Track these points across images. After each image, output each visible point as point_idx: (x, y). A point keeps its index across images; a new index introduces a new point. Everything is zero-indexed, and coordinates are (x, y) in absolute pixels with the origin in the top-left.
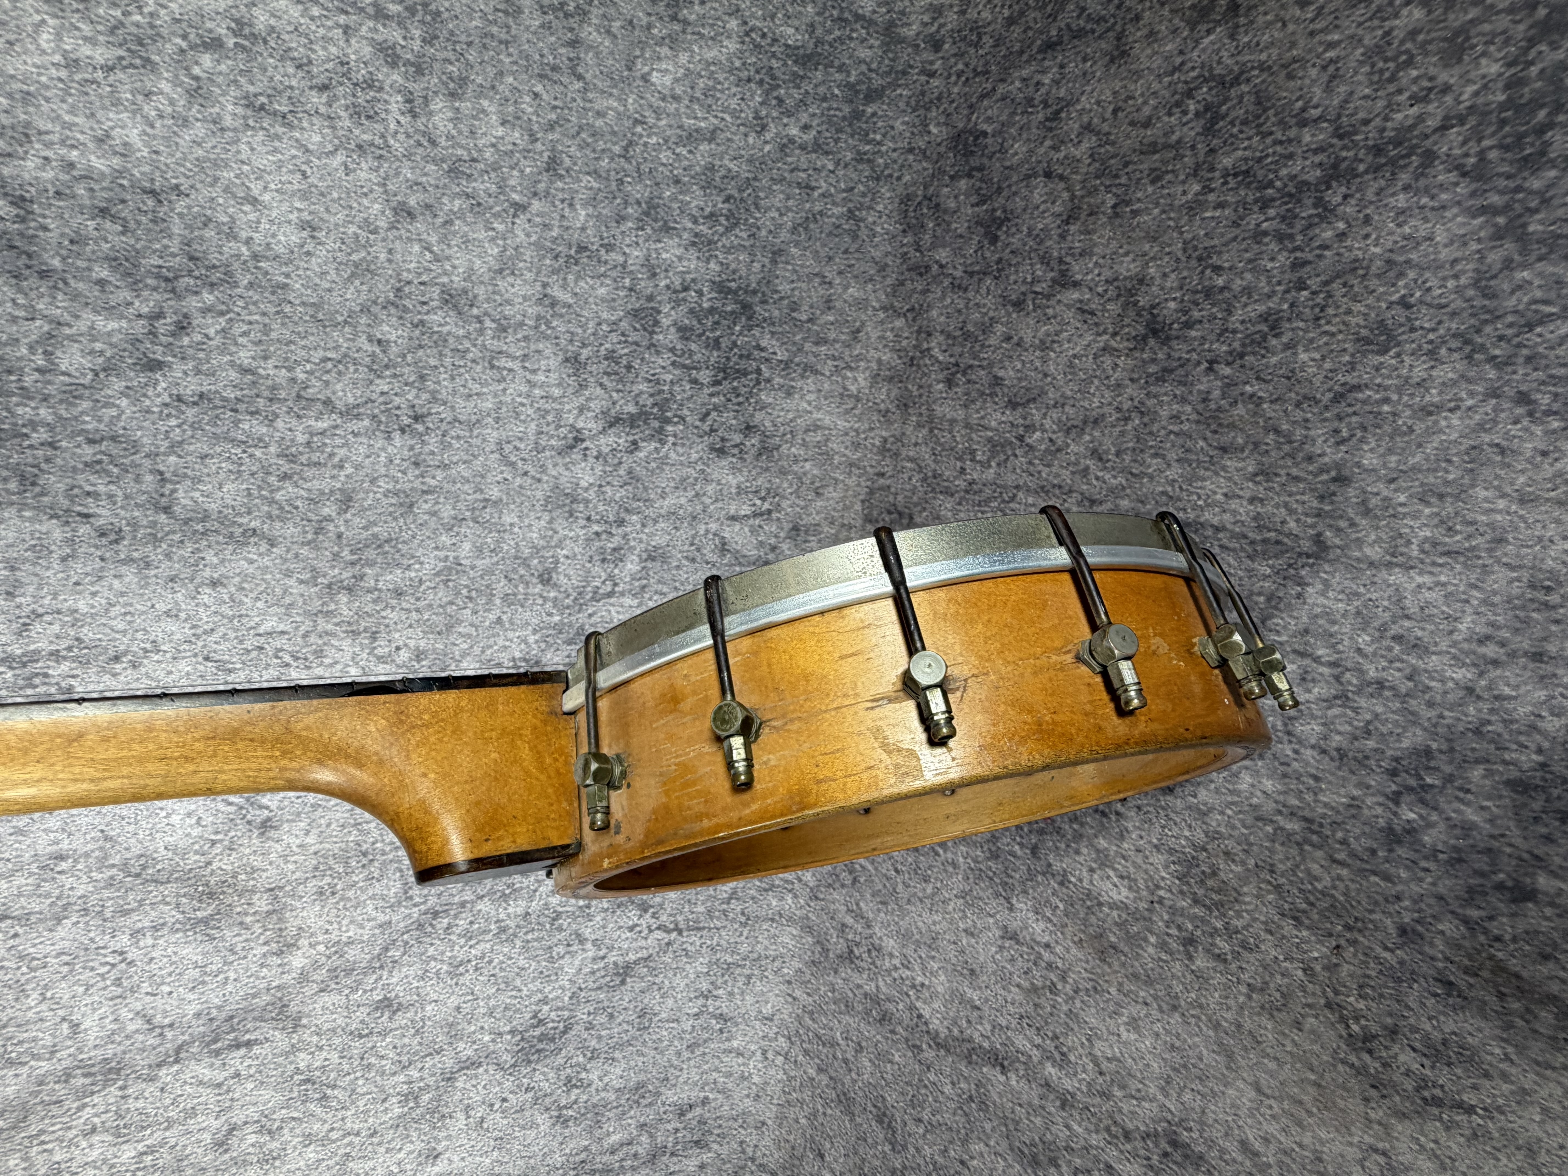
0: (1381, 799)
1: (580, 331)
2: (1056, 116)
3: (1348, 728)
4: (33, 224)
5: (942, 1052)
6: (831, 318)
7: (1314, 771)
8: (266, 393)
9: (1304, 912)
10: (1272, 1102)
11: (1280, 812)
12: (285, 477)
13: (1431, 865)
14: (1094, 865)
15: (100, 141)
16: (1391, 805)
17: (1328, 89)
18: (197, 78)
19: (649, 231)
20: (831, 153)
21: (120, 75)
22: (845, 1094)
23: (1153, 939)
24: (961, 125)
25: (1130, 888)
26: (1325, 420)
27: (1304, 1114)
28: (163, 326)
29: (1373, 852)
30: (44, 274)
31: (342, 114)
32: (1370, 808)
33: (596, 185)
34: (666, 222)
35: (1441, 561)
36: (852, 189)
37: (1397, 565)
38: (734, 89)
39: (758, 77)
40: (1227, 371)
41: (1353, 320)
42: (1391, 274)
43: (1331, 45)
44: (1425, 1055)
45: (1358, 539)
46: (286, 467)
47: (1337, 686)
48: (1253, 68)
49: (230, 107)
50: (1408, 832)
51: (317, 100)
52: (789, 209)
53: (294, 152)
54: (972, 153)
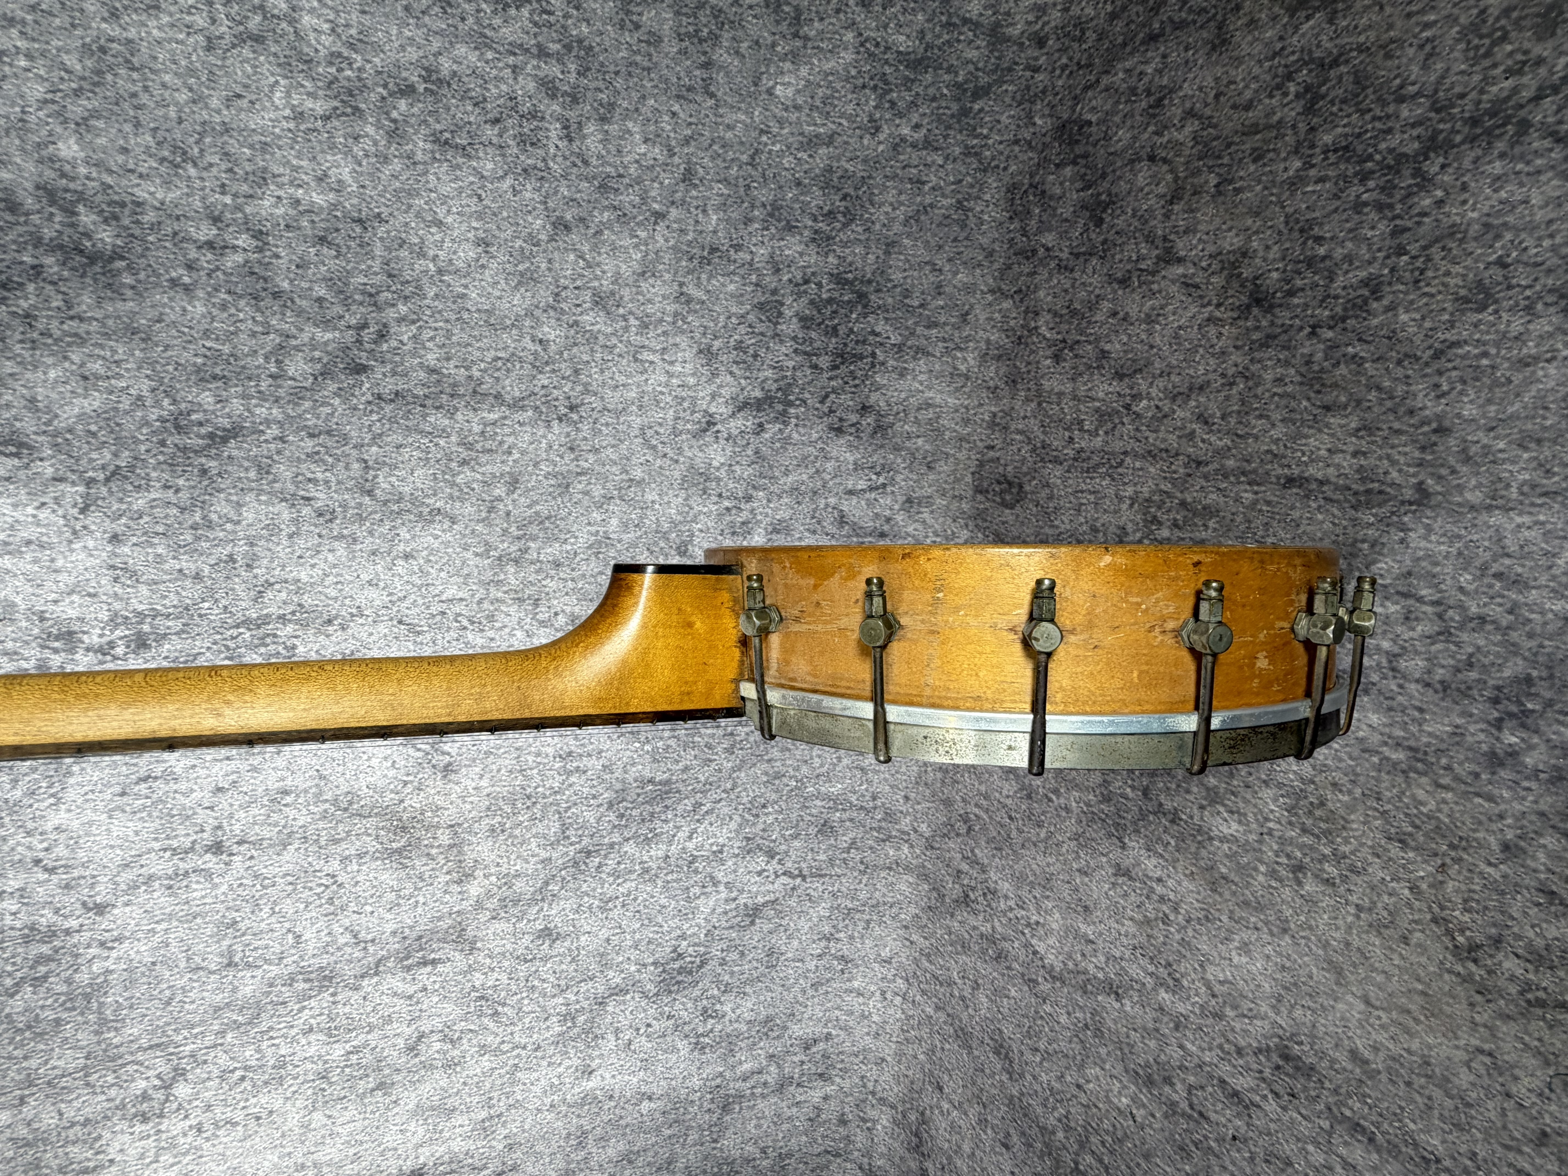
0: (1484, 726)
1: (712, 324)
2: (1159, 103)
3: (1452, 662)
4: (268, 253)
5: (1058, 984)
6: (941, 303)
7: (1417, 704)
8: (448, 390)
9: (1410, 835)
10: (1380, 1013)
11: (1386, 744)
12: (464, 463)
13: (1534, 785)
14: (1204, 803)
15: (320, 180)
16: (1494, 731)
17: (1425, 67)
18: (395, 121)
19: (773, 230)
20: (941, 149)
21: (336, 123)
22: (962, 1029)
23: (1262, 869)
24: (1065, 116)
25: (1240, 822)
26: (1425, 376)
27: (1412, 1023)
28: (368, 335)
29: (1477, 775)
30: (276, 295)
31: (511, 143)
32: (1473, 735)
33: (726, 192)
34: (788, 222)
35: (1539, 501)
36: (960, 181)
37: (1497, 507)
38: (850, 97)
39: (872, 83)
40: (1330, 334)
41: (1452, 282)
42: (1489, 236)
43: (1427, 26)
44: (1528, 961)
45: (1458, 485)
46: (465, 454)
47: (1440, 623)
48: (1351, 50)
49: (421, 144)
50: (1511, 755)
51: (490, 132)
52: (901, 204)
53: (472, 179)
54: (1077, 142)
